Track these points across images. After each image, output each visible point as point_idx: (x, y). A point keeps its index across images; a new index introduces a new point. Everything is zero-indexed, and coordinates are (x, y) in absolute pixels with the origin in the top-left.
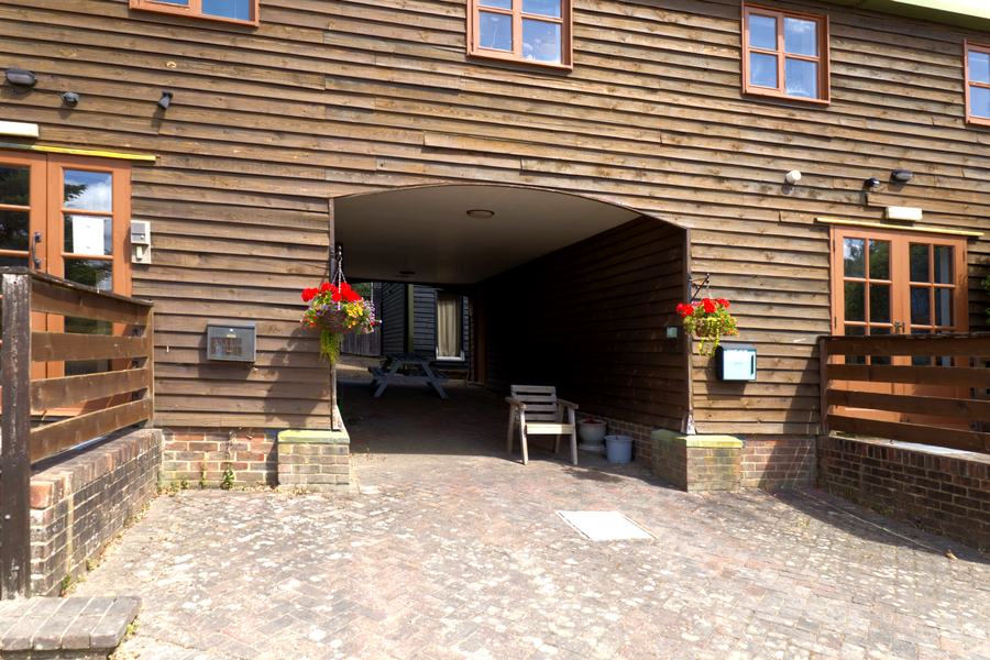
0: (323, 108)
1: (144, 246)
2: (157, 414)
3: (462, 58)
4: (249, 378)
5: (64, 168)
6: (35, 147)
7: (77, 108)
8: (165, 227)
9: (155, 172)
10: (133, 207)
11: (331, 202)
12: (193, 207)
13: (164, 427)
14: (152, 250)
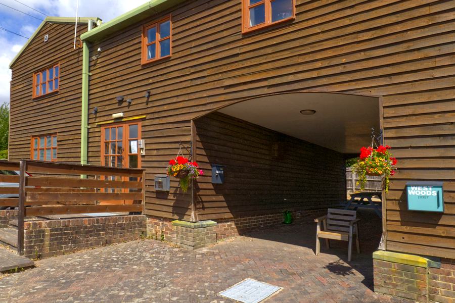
0: (190, 81)
1: (143, 149)
2: (146, 210)
3: (240, 37)
4: (168, 198)
5: (129, 125)
6: (123, 120)
7: (132, 104)
8: (149, 141)
9: (147, 121)
10: (142, 135)
11: (192, 121)
12: (155, 132)
13: (146, 215)
14: (145, 150)
